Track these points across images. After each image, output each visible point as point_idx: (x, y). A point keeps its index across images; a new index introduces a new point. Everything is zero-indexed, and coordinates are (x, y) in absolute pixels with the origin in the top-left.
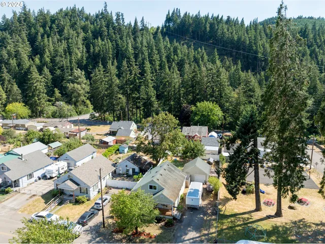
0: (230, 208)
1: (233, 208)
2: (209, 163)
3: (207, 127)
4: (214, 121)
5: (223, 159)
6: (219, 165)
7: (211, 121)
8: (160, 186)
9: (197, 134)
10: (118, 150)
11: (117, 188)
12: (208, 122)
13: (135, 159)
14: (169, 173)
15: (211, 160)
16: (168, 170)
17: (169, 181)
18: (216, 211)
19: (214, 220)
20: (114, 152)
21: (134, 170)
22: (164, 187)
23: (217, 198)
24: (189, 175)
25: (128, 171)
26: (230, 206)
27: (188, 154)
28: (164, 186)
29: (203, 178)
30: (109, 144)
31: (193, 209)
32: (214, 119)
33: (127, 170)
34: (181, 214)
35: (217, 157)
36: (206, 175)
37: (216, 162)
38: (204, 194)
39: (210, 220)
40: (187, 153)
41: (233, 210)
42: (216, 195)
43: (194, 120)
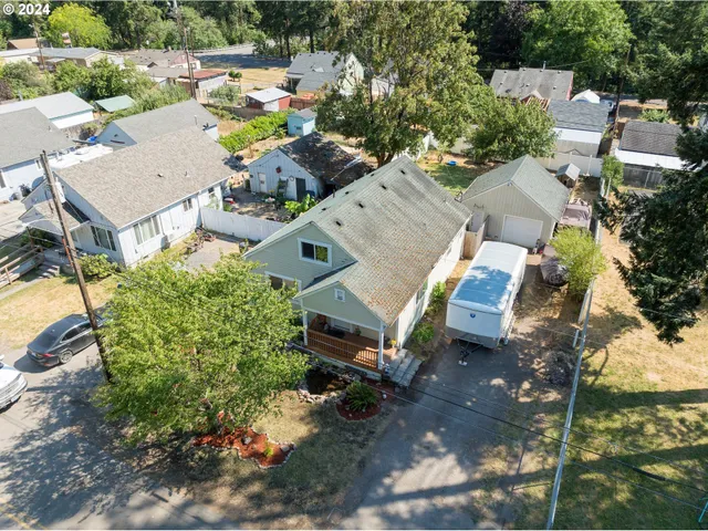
0: (627, 360)
1: (638, 362)
2: (565, 180)
3: (570, 75)
4: (595, 53)
5: (616, 171)
6: (598, 189)
7: (586, 55)
8: (342, 250)
9: (536, 93)
10: (285, 126)
11: (232, 238)
12: (577, 57)
13: (309, 151)
14: (398, 201)
15: (573, 173)
16: (397, 190)
17: (389, 233)
18: (566, 368)
19: (552, 408)
20: (271, 130)
21: (301, 183)
22: (355, 256)
23: (578, 313)
24: (483, 217)
25: (283, 185)
26: (627, 352)
27: (495, 146)
28: (357, 248)
29: (533, 230)
30: (266, 108)
31: (473, 349)
32: (597, 46)
33: (280, 181)
34: (418, 363)
35: (594, 166)
36: (546, 218)
37: (587, 179)
38: (529, 290)
39: (536, 406)
40: (491, 143)
41: (638, 374)
42: (576, 299)
43: (533, 49)
